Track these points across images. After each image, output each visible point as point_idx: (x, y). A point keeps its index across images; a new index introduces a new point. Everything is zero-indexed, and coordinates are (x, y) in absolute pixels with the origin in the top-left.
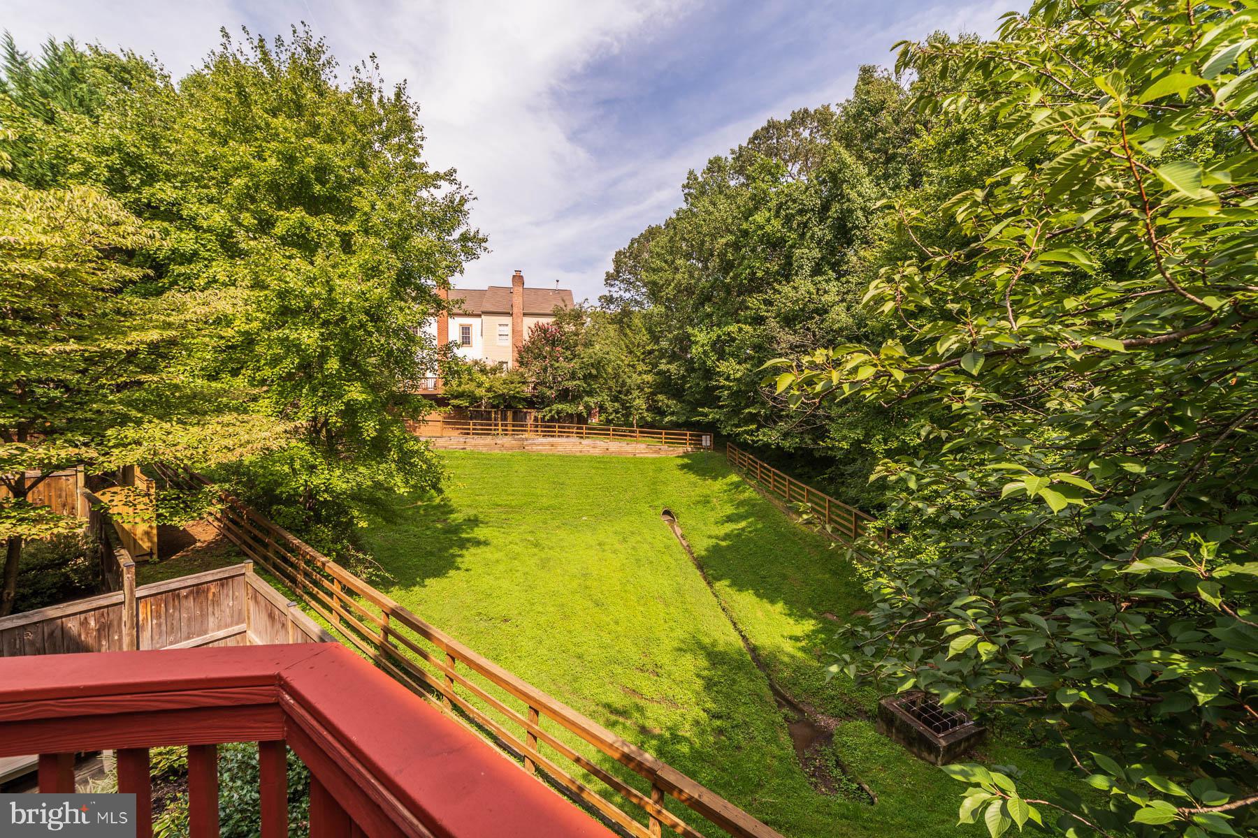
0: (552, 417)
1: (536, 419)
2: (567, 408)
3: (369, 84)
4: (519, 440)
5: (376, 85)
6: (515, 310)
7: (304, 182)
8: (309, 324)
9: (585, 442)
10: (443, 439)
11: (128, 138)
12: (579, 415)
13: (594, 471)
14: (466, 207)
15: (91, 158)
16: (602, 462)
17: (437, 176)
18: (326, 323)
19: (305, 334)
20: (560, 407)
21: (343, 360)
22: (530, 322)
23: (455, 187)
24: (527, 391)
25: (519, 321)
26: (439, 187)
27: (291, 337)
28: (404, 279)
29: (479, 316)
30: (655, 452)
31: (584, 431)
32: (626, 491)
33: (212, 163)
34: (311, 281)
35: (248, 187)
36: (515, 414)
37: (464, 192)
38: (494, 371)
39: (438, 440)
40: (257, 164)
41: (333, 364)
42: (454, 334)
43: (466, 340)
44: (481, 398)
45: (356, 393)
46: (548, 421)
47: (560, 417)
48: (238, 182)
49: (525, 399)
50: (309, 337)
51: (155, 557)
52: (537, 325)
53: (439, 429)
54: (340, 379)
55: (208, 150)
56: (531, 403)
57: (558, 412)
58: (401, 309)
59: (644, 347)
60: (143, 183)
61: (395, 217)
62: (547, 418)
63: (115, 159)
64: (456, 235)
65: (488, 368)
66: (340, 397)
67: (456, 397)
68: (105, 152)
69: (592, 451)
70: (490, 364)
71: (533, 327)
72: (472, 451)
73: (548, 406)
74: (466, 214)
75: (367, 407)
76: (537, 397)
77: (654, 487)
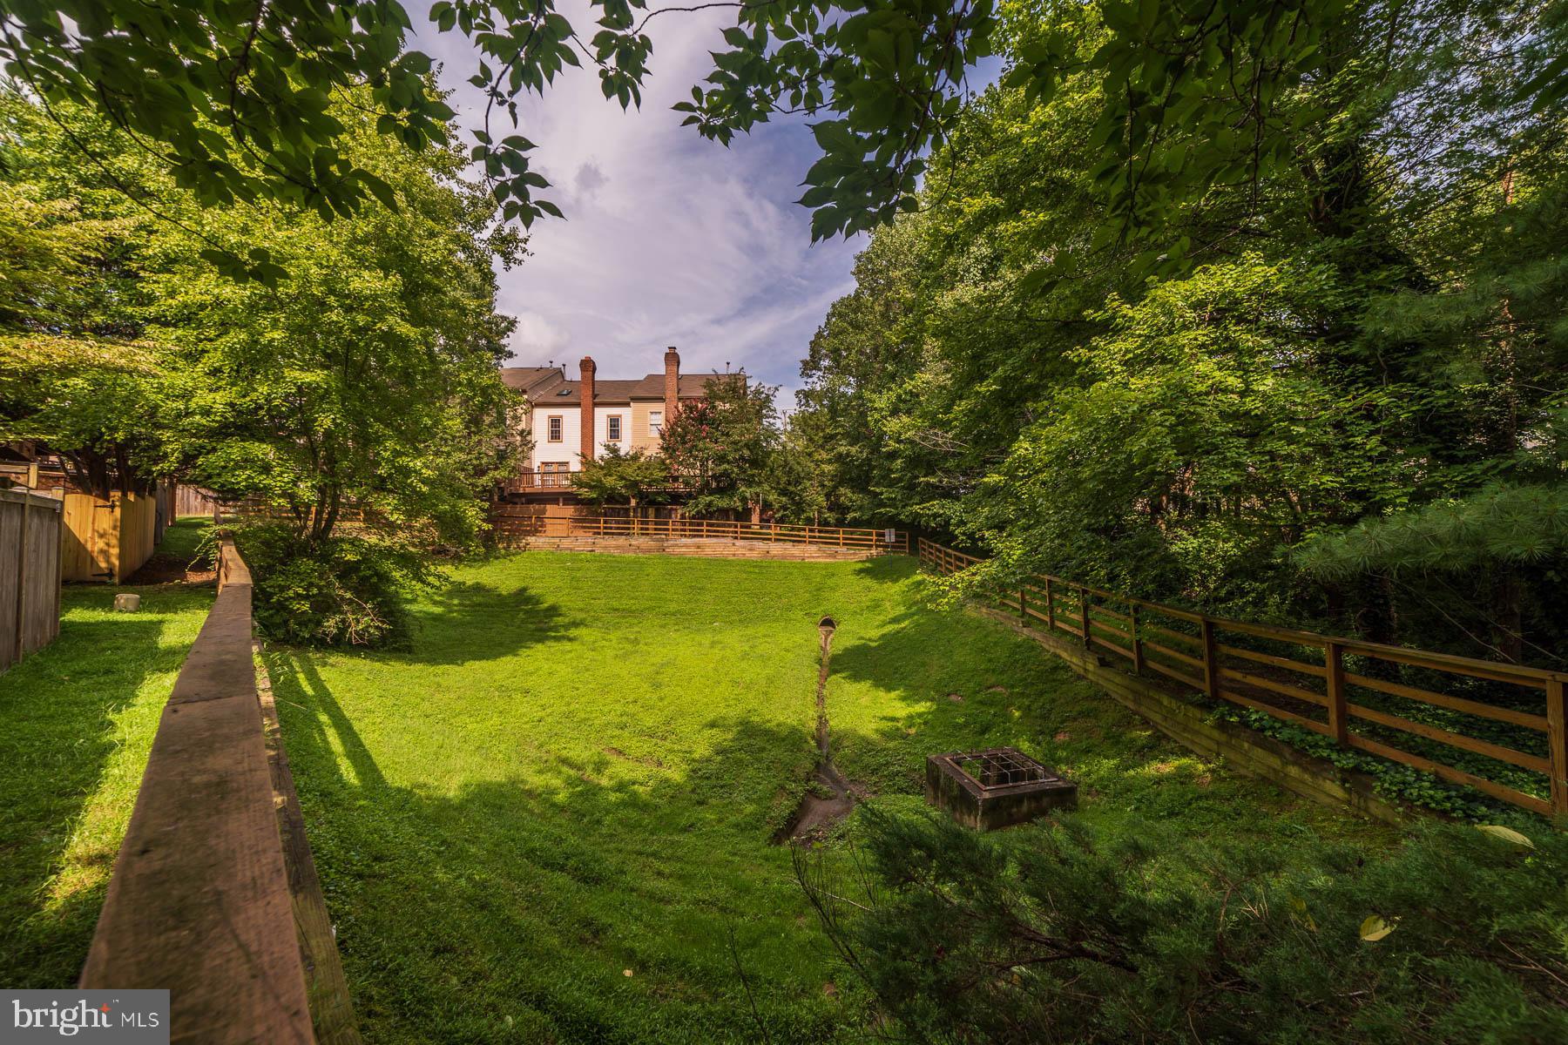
0: (698, 512)
2: (722, 502)
4: (658, 540)
6: (668, 394)
9: (739, 543)
10: (569, 540)
12: (736, 511)
13: (745, 576)
16: (759, 568)
20: (709, 499)
25: (673, 406)
29: (630, 404)
30: (830, 556)
31: (739, 530)
32: (780, 597)
36: (658, 510)
39: (563, 540)
42: (601, 427)
43: (615, 434)
46: (695, 518)
47: (708, 513)
51: (116, 580)
53: (565, 527)
56: (675, 497)
57: (707, 507)
59: (823, 430)
62: (693, 513)
69: (748, 554)
72: (601, 554)
73: (694, 499)
77: (818, 592)
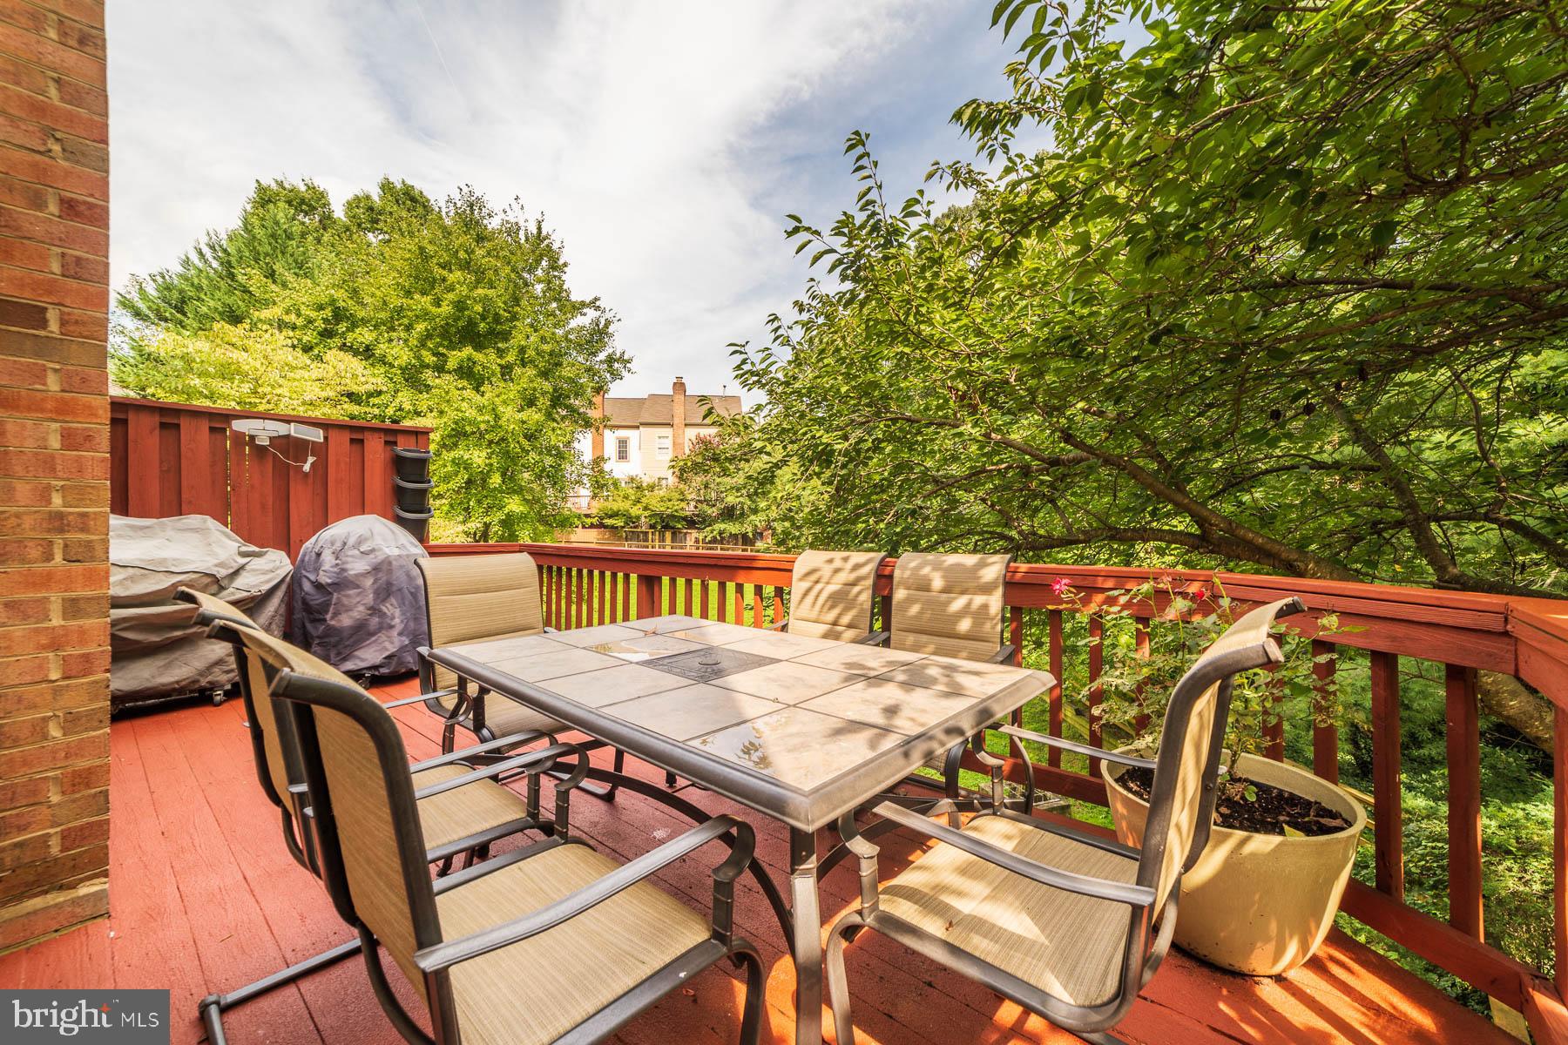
0: (715, 537)
1: (697, 541)
2: (732, 528)
3: (517, 224)
5: (522, 224)
6: (676, 421)
7: (471, 323)
8: (478, 445)
11: (340, 295)
12: (745, 536)
14: (611, 330)
15: (313, 314)
17: (583, 304)
18: (491, 442)
19: (476, 453)
20: (722, 526)
21: (503, 475)
22: (691, 433)
23: (599, 313)
24: (689, 510)
25: (680, 432)
26: (585, 314)
27: (465, 458)
28: (557, 399)
29: (638, 427)
33: (400, 311)
34: (480, 409)
35: (427, 330)
36: (674, 534)
37: (608, 315)
38: (652, 488)
40: (434, 310)
41: (496, 480)
42: (610, 449)
43: (623, 455)
44: (638, 518)
45: (514, 505)
46: (710, 542)
47: (723, 539)
48: (420, 327)
49: (685, 519)
50: (478, 457)
52: (698, 436)
54: (501, 492)
55: (395, 301)
56: (691, 523)
57: (721, 533)
58: (553, 430)
60: (348, 330)
61: (547, 348)
62: (708, 539)
63: (328, 313)
64: (602, 356)
65: (644, 485)
66: (501, 508)
67: (610, 517)
68: (321, 308)
70: (646, 481)
71: (694, 439)
73: (710, 525)
74: (611, 336)
75: (523, 517)
76: (698, 516)
